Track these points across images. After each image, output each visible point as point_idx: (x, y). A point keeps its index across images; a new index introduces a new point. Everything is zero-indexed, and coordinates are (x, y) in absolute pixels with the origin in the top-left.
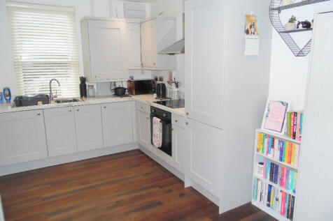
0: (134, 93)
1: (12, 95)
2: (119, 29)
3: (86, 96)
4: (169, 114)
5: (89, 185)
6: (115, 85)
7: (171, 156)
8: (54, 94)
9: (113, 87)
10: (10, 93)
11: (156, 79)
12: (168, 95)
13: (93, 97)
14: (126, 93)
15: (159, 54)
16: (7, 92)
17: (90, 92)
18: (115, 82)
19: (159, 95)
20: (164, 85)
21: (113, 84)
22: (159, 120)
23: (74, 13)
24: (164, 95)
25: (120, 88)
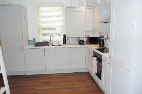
0: (88, 43)
1: (36, 41)
2: (82, 11)
3: (65, 43)
4: (101, 56)
5: (58, 87)
6: (80, 39)
7: (101, 80)
8: (52, 42)
9: (79, 40)
10: (35, 41)
11: (101, 37)
12: (105, 46)
13: (69, 44)
14: (85, 43)
15: (100, 23)
16: (34, 40)
17: (67, 42)
18: (80, 38)
19: (100, 45)
20: (103, 40)
21: (79, 38)
22: (96, 59)
23: (63, 6)
24: (103, 45)
25: (82, 41)
